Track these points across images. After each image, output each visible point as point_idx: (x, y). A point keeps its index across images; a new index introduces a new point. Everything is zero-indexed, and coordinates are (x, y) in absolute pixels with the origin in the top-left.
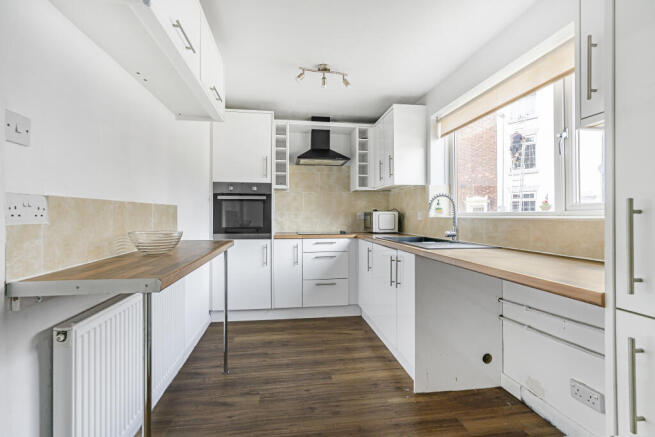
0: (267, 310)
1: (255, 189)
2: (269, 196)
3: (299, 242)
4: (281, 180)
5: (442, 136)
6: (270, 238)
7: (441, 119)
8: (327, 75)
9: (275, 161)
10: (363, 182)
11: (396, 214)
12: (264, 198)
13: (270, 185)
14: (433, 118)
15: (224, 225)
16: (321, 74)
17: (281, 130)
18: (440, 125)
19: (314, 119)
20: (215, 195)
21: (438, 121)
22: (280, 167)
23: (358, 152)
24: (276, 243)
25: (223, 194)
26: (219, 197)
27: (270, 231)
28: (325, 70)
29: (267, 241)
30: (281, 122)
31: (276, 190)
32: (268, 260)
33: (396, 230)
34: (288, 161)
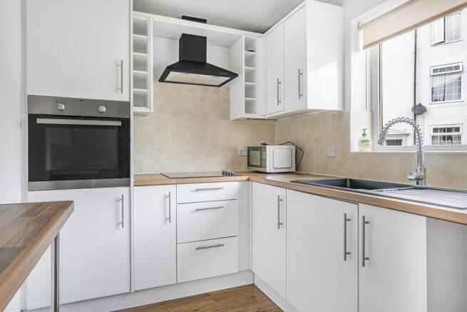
0: (126, 294)
1: (103, 109)
2: (126, 122)
3: (171, 188)
5: (366, 47)
6: (128, 185)
7: (363, 25)
9: (133, 71)
10: (249, 107)
11: (293, 147)
12: (119, 124)
13: (128, 105)
14: (354, 23)
15: (48, 167)
17: (140, 29)
18: (361, 33)
20: (32, 118)
21: (359, 27)
22: (140, 82)
23: (244, 68)
24: (136, 191)
25: (46, 116)
26: (39, 121)
27: (127, 176)
29: (124, 190)
30: (142, 16)
31: (136, 113)
32: (124, 219)
33: (293, 170)
34: (150, 75)
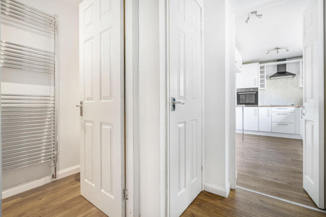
1: (252, 90)
2: (257, 92)
3: (270, 108)
4: (262, 86)
6: (258, 106)
8: (279, 50)
9: (259, 79)
12: (255, 93)
13: (257, 88)
16: (276, 50)
17: (262, 68)
19: (278, 60)
20: (238, 93)
22: (262, 81)
24: (260, 108)
27: (258, 104)
28: (278, 49)
29: (257, 108)
30: (262, 65)
31: (260, 90)
32: (257, 114)
34: (265, 79)
